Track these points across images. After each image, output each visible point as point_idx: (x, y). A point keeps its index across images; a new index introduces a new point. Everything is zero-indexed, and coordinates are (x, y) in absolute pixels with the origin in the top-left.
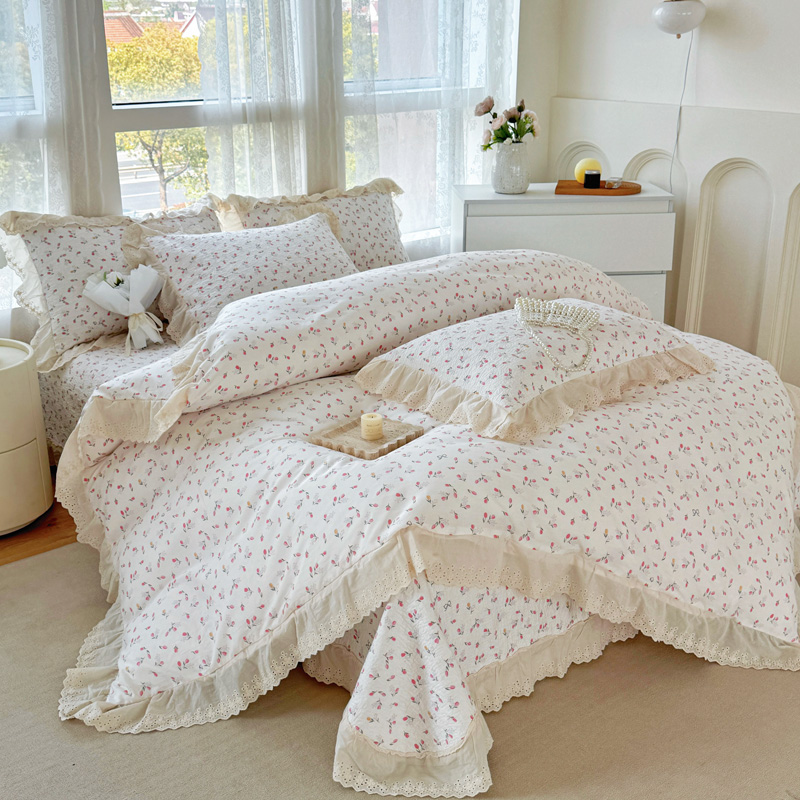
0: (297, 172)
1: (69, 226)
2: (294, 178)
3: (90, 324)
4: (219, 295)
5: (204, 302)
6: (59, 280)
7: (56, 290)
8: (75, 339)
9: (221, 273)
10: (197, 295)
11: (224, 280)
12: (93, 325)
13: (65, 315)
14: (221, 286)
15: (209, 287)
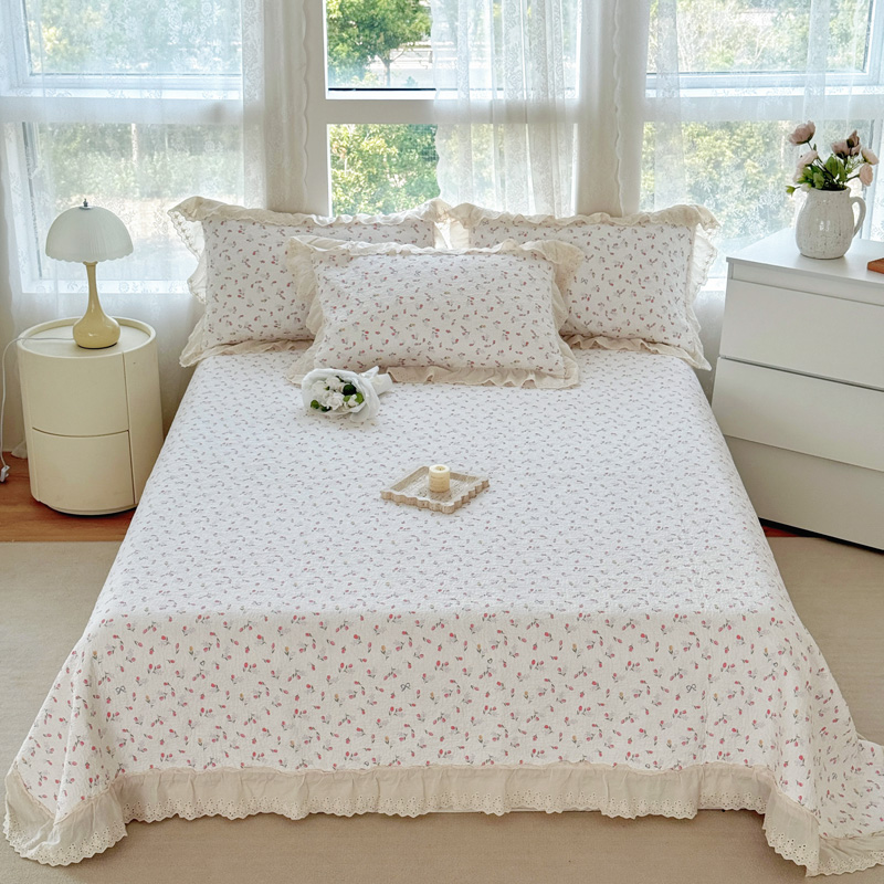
3: (235, 326)
4: (345, 320)
5: (330, 324)
6: (216, 275)
7: (212, 285)
8: (218, 339)
9: (360, 296)
10: (328, 313)
11: (358, 305)
12: (238, 328)
13: (213, 313)
14: (352, 311)
15: (342, 309)
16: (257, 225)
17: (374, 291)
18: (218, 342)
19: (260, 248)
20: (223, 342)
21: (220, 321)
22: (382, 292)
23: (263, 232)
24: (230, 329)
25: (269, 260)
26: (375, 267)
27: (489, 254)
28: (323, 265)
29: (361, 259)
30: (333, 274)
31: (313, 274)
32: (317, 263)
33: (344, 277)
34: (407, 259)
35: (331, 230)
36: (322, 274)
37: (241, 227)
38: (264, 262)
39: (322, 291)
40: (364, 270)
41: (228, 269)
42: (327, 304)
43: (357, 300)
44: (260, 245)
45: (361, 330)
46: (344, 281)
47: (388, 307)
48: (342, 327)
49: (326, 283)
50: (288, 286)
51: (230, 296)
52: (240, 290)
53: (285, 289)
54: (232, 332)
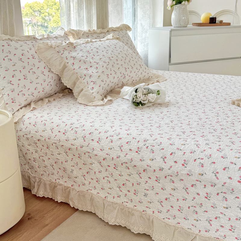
1: (5, 40)
2: (92, 22)
4: (98, 72)
5: (91, 76)
6: (6, 70)
7: (5, 77)
8: (19, 105)
9: (95, 60)
10: (85, 72)
11: (97, 64)
12: (28, 96)
13: (12, 91)
14: (97, 67)
15: (91, 68)
16: (14, 42)
17: (98, 57)
18: (20, 107)
19: (24, 52)
21: (18, 95)
22: (102, 57)
23: (19, 45)
25: (31, 57)
26: (88, 48)
27: (112, 39)
28: (66, 52)
29: (79, 46)
31: (62, 58)
32: (62, 52)
34: (95, 44)
36: (69, 56)
37: (7, 43)
38: (29, 59)
39: (73, 63)
40: (85, 50)
41: (13, 66)
42: (81, 68)
43: (95, 62)
44: (22, 50)
45: (106, 74)
46: (82, 56)
47: (108, 62)
48: (99, 75)
49: (74, 59)
50: (45, 68)
51: (20, 80)
52: (24, 75)
53: (44, 70)
54: (25, 99)
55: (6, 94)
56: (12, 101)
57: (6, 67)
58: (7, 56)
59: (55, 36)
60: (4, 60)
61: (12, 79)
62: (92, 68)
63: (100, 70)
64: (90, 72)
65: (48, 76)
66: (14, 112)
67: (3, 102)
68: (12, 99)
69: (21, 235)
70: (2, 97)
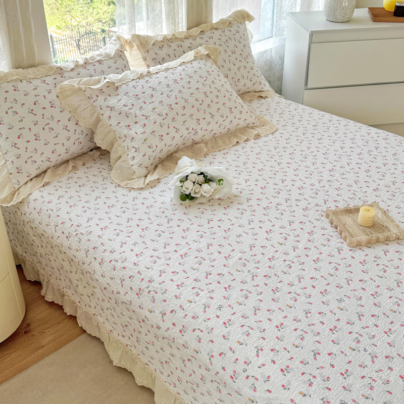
0: (180, 11)
1: (12, 81)
2: (178, 16)
3: (39, 162)
4: (145, 132)
5: (133, 138)
6: (9, 129)
7: (7, 138)
8: (28, 176)
9: (144, 112)
10: (126, 131)
11: (146, 119)
12: (41, 163)
13: (18, 158)
14: (145, 124)
15: (135, 125)
16: (24, 82)
17: (151, 106)
18: (29, 178)
19: (37, 98)
20: (32, 177)
21: (26, 162)
22: (156, 104)
23: (32, 86)
24: (36, 166)
25: (48, 106)
26: (139, 89)
27: (191, 62)
28: (101, 98)
29: (124, 86)
30: (112, 101)
31: (95, 107)
33: (123, 102)
34: (153, 79)
35: (75, 73)
36: (104, 104)
37: (13, 86)
38: (45, 108)
39: (110, 117)
40: (133, 94)
41: (19, 122)
42: (121, 125)
43: (143, 115)
44: (36, 96)
45: (157, 135)
46: (124, 105)
47: (167, 114)
48: (145, 138)
49: (111, 110)
50: (69, 120)
51: (28, 141)
52: (35, 135)
53: (68, 123)
54: (37, 167)
55: (10, 160)
56: (17, 171)
57: (9, 124)
58: (12, 107)
59: (99, 58)
60: (7, 113)
61: (17, 141)
62: (138, 126)
63: (148, 130)
64: (132, 132)
65: (75, 130)
66: (19, 186)
67: (6, 170)
68: (17, 168)
69: (8, 355)
70: (5, 163)
